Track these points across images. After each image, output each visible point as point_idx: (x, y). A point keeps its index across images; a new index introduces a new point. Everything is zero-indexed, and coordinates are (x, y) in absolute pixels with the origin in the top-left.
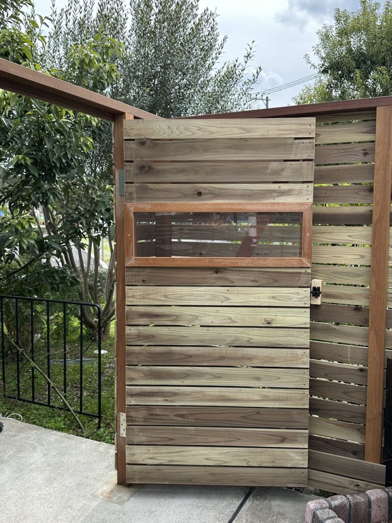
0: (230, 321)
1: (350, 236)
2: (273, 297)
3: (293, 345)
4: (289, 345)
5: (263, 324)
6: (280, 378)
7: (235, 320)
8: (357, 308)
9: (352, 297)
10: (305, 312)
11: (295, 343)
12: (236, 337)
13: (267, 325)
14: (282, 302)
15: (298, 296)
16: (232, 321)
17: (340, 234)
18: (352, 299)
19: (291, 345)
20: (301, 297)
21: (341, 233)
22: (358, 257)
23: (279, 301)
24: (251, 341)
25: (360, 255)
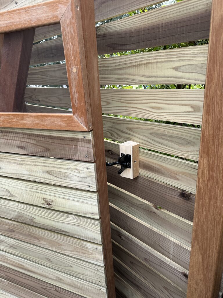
0: (8, 194)
1: (176, 69)
2: (48, 172)
3: (80, 236)
4: (77, 235)
5: (42, 204)
6: (71, 267)
7: (13, 194)
8: (185, 195)
9: (178, 177)
10: (91, 197)
11: (83, 235)
12: (19, 213)
13: (47, 206)
14: (60, 180)
15: (78, 175)
16: (11, 194)
17: (159, 65)
18: (178, 179)
19: (78, 235)
20: (82, 176)
21: (163, 64)
22: (189, 109)
23: (56, 179)
24: (35, 220)
25: (192, 106)
